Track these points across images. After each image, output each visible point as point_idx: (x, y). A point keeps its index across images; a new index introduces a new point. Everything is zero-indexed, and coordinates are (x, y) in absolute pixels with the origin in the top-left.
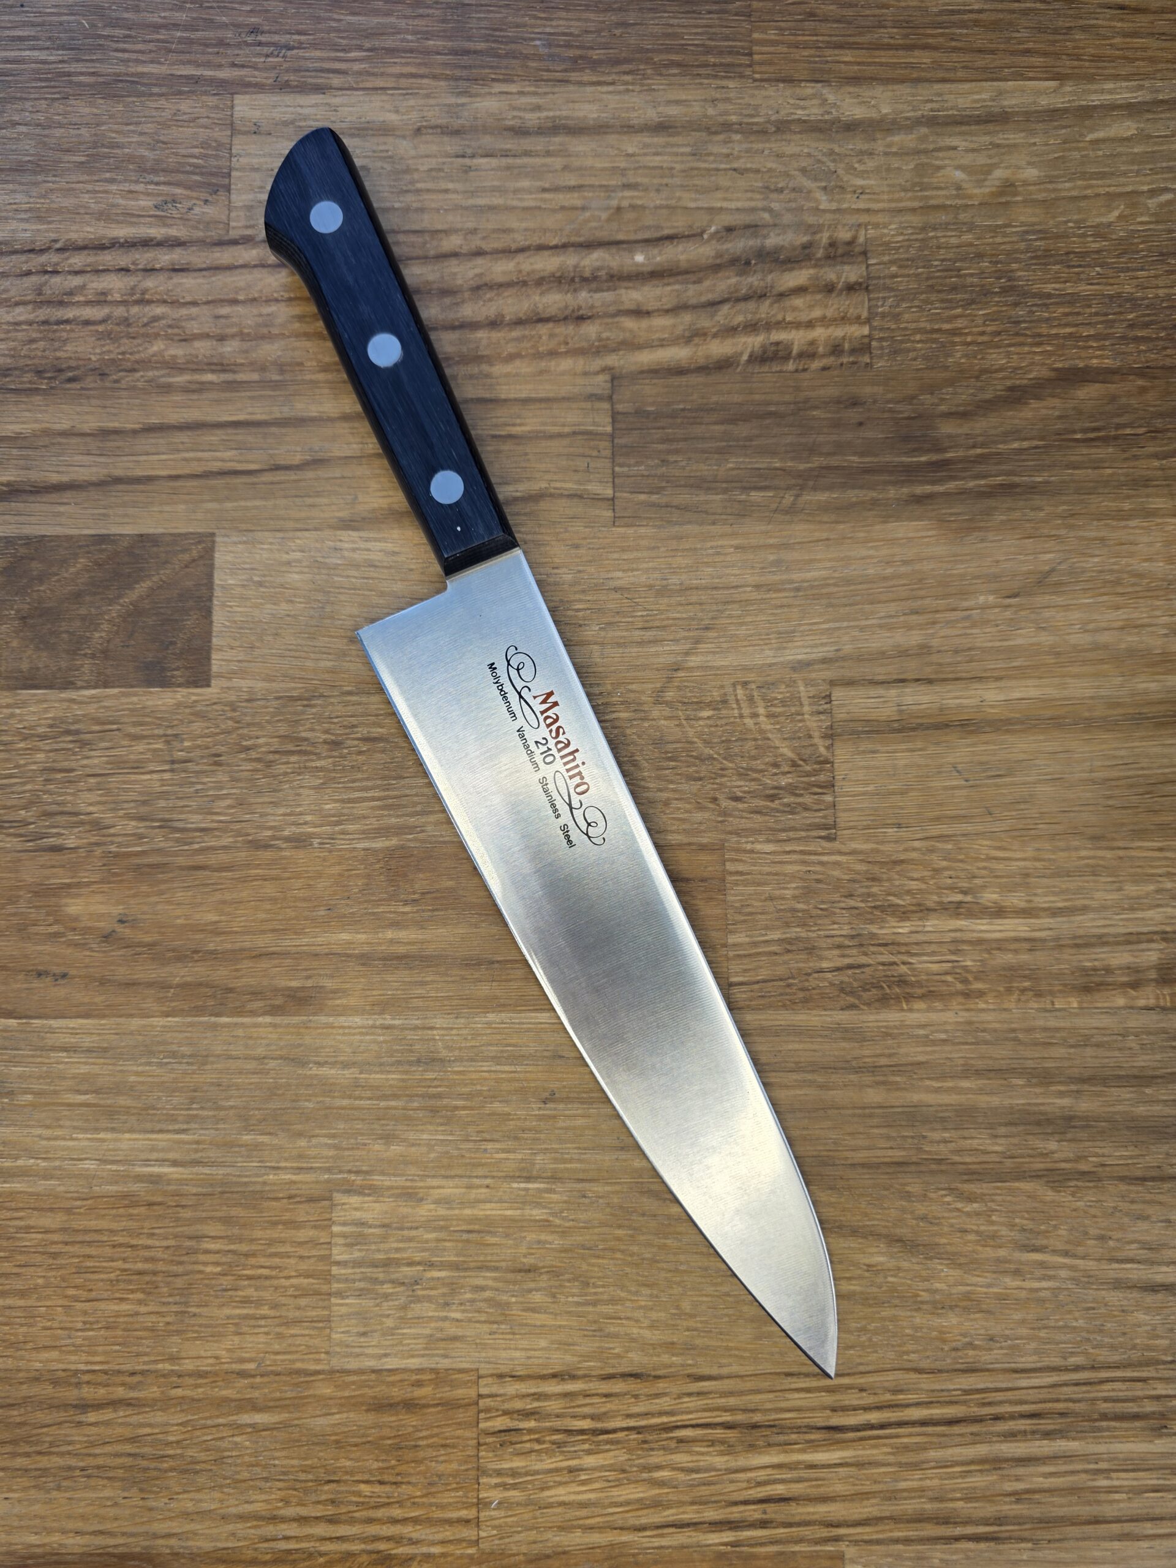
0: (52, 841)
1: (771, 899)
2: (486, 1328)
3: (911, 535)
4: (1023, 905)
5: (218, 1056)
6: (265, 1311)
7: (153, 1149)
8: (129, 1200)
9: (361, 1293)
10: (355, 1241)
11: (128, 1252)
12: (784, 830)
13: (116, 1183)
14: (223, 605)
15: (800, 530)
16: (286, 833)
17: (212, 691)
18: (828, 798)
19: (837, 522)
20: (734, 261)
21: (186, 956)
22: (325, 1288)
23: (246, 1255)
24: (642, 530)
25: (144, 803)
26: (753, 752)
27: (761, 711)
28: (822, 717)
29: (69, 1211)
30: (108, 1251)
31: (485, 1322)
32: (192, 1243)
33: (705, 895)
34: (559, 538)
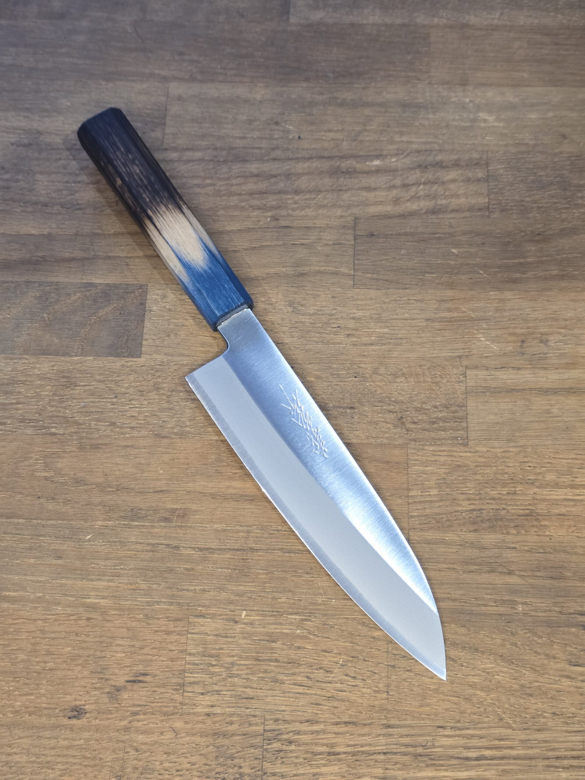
0: (51, 430)
1: (432, 473)
2: (270, 693)
3: (509, 297)
4: (570, 483)
5: (132, 542)
7: (92, 590)
8: (76, 617)
9: (202, 671)
10: (200, 642)
12: (439, 439)
13: (70, 607)
14: (150, 318)
15: (451, 293)
16: (175, 431)
17: (141, 360)
18: (464, 424)
19: (471, 290)
20: (420, 166)
22: (182, 667)
23: (140, 648)
24: (368, 291)
26: (424, 400)
27: (430, 380)
28: (461, 384)
29: (44, 621)
30: (63, 643)
31: (269, 690)
32: (110, 640)
33: (397, 470)
34: (325, 293)
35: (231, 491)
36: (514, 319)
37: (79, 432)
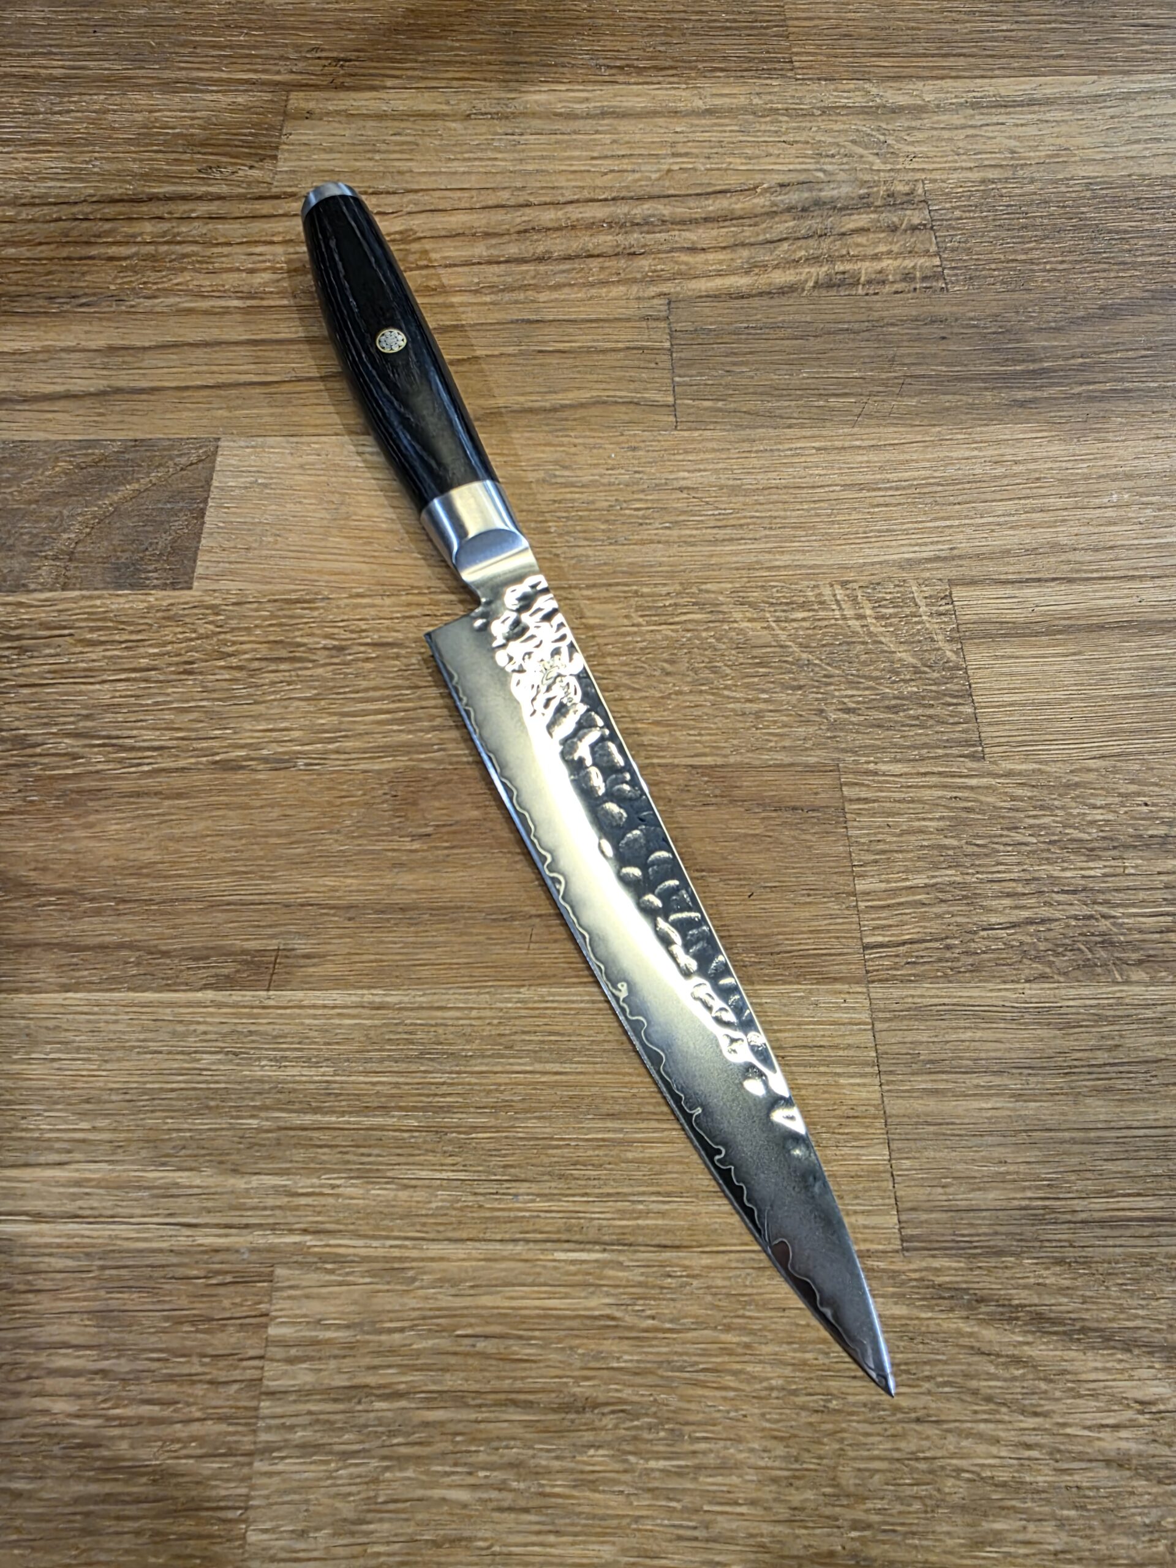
1: (907, 832)
9: (304, 1452)
10: (304, 1353)
14: (220, 507)
15: (889, 433)
16: (264, 752)
17: (192, 594)
18: (969, 710)
20: (791, 209)
22: (246, 1443)
24: (708, 433)
27: (868, 612)
28: (945, 619)
33: (817, 829)
34: (614, 440)
35: (398, 898)
36: (1038, 479)
37: (25, 765)
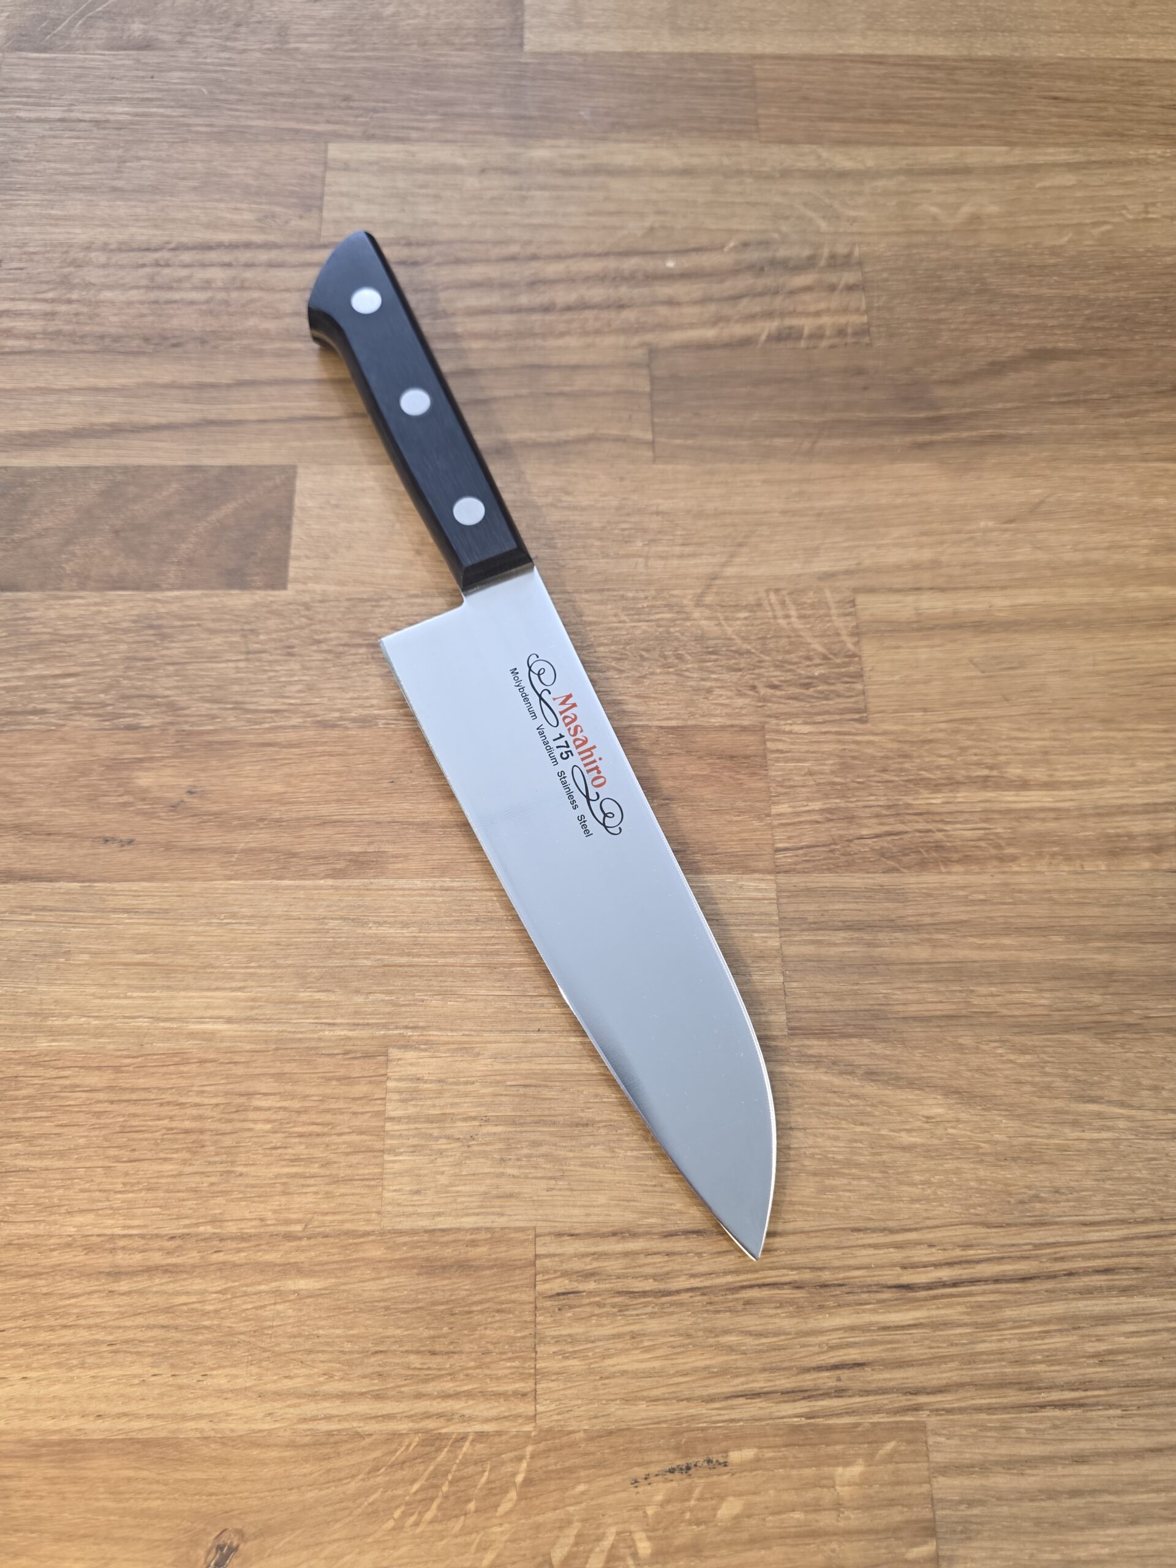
0: (128, 720)
1: (811, 773)
2: (543, 1184)
4: (1045, 779)
5: (279, 917)
6: (315, 1169)
7: (208, 1007)
8: (181, 1058)
9: (415, 1150)
10: (410, 1096)
11: (176, 1111)
12: (819, 714)
13: (168, 1040)
14: (303, 522)
15: (818, 469)
17: (288, 594)
18: (858, 686)
19: (850, 463)
20: (751, 267)
21: (251, 824)
22: (378, 1145)
23: (299, 1112)
24: (679, 467)
25: (219, 687)
26: (787, 648)
27: (793, 613)
28: (848, 619)
29: (117, 1069)
30: (155, 1110)
31: (541, 1178)
32: (243, 1100)
33: (748, 770)
34: (606, 471)
